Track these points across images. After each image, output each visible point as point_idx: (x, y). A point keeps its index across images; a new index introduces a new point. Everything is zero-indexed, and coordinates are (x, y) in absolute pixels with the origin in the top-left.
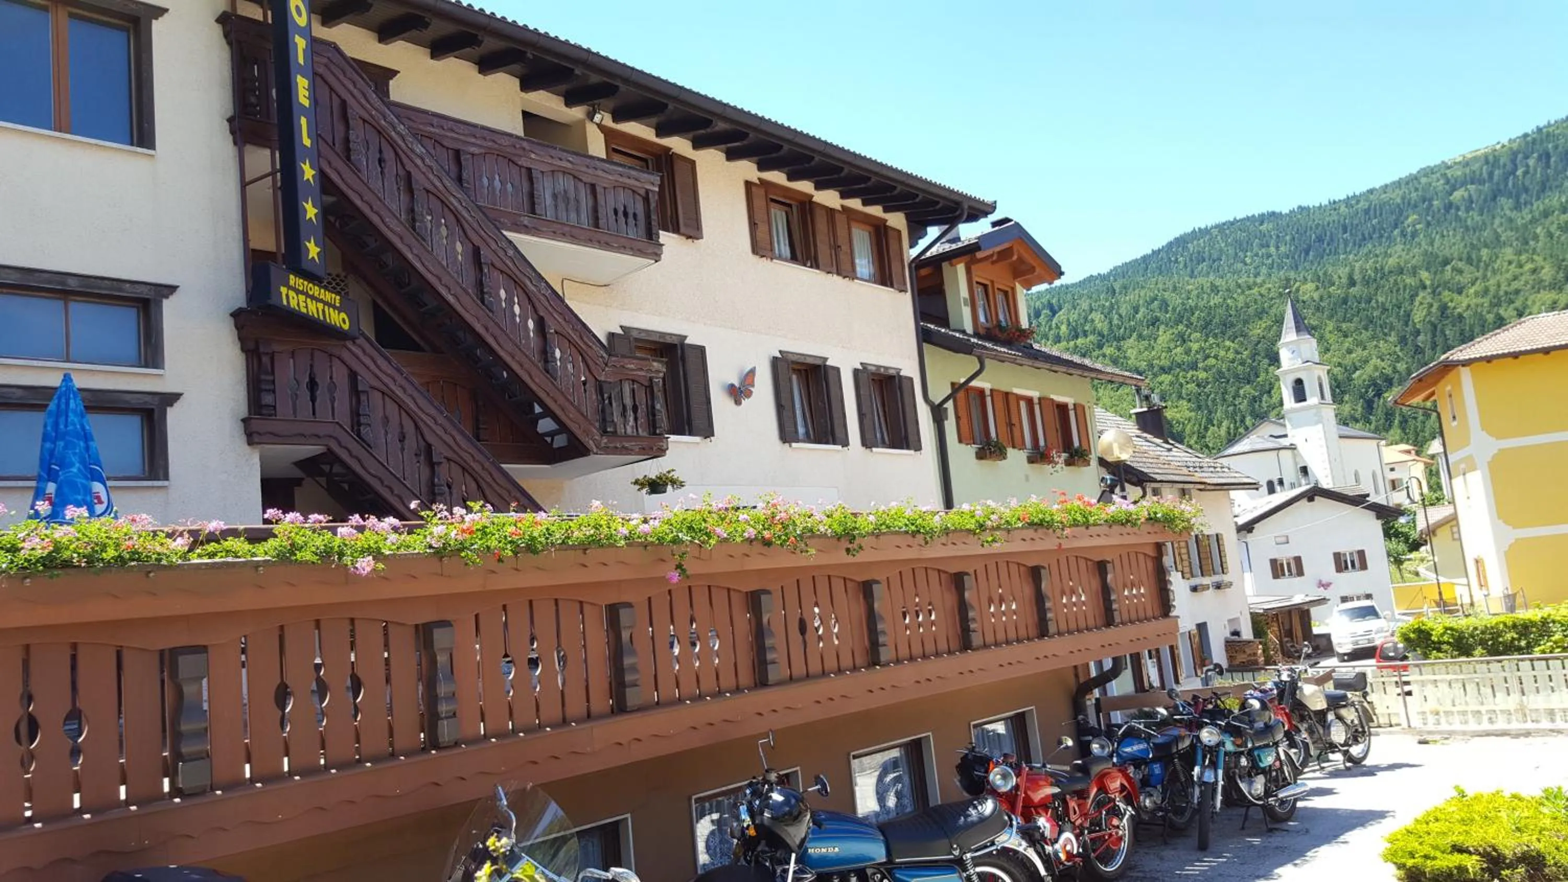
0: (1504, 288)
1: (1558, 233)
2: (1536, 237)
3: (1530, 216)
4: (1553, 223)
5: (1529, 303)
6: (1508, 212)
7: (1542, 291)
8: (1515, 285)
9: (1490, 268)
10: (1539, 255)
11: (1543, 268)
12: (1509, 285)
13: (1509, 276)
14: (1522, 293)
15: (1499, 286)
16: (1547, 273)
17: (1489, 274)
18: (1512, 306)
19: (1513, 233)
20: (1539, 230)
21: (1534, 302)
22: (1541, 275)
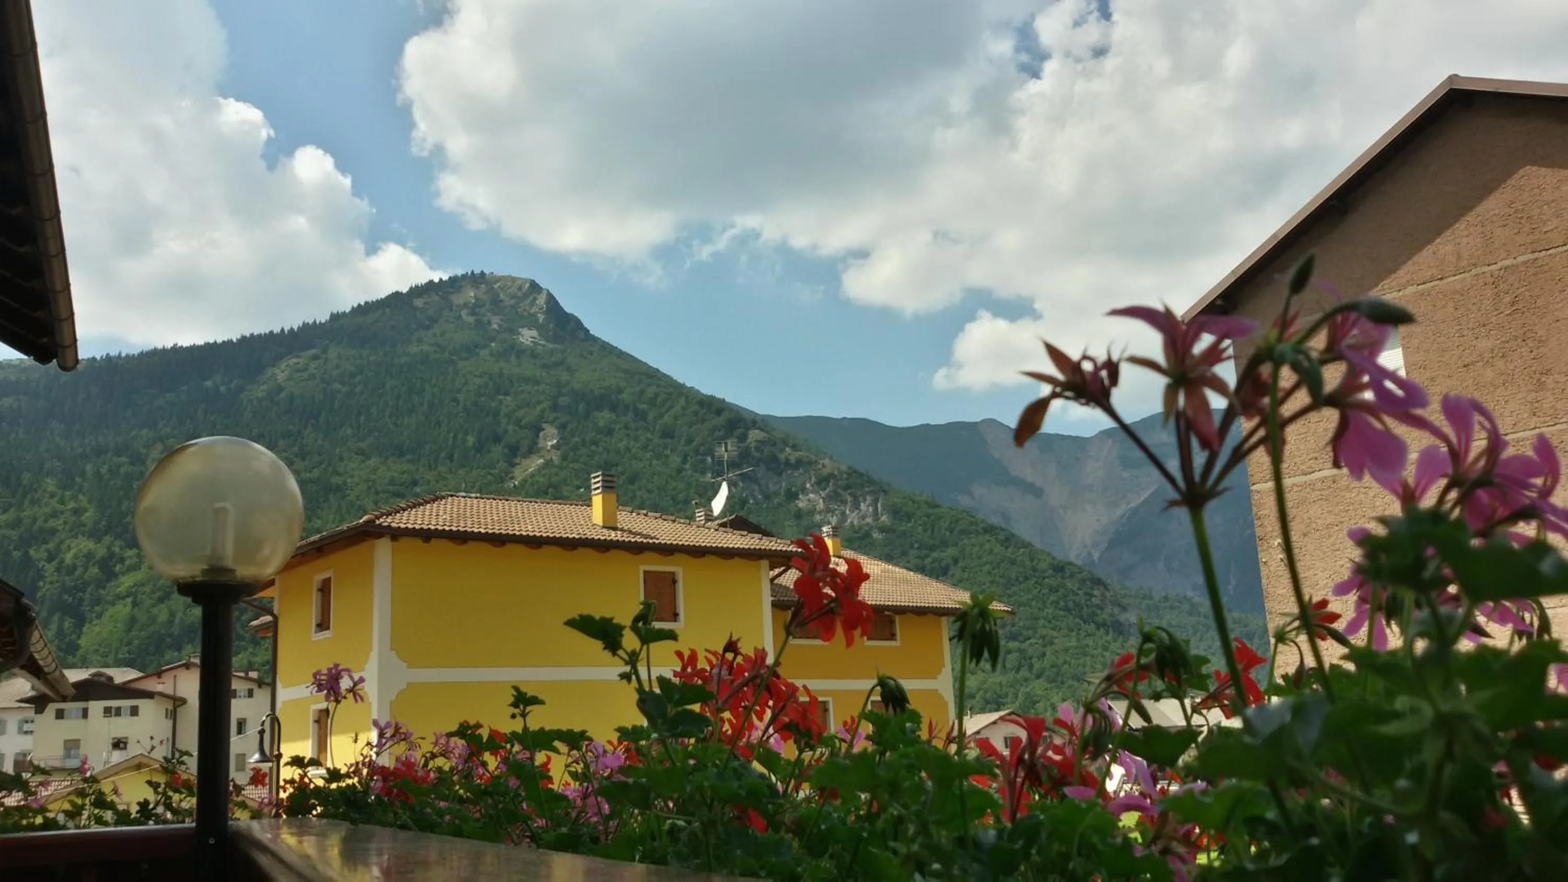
0: (39, 523)
1: (107, 476)
2: (83, 474)
3: (81, 450)
4: (104, 463)
5: (63, 547)
6: (57, 439)
7: (80, 536)
8: (52, 523)
9: (29, 496)
10: (84, 494)
11: (86, 511)
12: (46, 521)
13: (48, 510)
14: (58, 534)
15: (35, 520)
16: (89, 516)
17: (26, 502)
18: (45, 546)
19: (59, 464)
20: (88, 467)
21: (69, 548)
22: (83, 518)
